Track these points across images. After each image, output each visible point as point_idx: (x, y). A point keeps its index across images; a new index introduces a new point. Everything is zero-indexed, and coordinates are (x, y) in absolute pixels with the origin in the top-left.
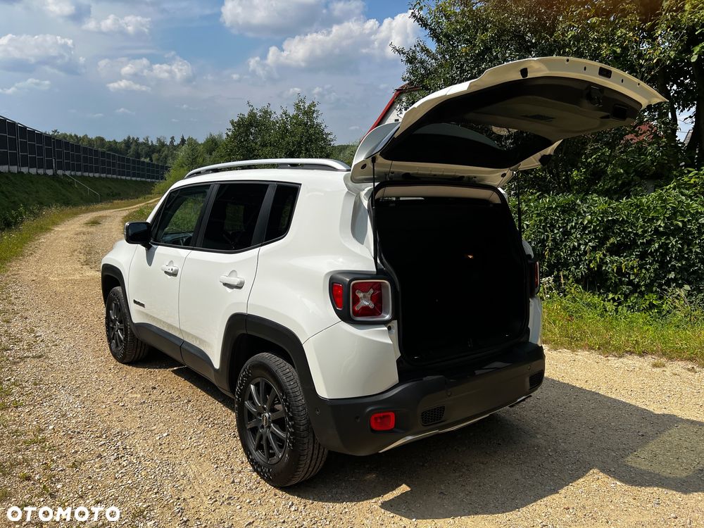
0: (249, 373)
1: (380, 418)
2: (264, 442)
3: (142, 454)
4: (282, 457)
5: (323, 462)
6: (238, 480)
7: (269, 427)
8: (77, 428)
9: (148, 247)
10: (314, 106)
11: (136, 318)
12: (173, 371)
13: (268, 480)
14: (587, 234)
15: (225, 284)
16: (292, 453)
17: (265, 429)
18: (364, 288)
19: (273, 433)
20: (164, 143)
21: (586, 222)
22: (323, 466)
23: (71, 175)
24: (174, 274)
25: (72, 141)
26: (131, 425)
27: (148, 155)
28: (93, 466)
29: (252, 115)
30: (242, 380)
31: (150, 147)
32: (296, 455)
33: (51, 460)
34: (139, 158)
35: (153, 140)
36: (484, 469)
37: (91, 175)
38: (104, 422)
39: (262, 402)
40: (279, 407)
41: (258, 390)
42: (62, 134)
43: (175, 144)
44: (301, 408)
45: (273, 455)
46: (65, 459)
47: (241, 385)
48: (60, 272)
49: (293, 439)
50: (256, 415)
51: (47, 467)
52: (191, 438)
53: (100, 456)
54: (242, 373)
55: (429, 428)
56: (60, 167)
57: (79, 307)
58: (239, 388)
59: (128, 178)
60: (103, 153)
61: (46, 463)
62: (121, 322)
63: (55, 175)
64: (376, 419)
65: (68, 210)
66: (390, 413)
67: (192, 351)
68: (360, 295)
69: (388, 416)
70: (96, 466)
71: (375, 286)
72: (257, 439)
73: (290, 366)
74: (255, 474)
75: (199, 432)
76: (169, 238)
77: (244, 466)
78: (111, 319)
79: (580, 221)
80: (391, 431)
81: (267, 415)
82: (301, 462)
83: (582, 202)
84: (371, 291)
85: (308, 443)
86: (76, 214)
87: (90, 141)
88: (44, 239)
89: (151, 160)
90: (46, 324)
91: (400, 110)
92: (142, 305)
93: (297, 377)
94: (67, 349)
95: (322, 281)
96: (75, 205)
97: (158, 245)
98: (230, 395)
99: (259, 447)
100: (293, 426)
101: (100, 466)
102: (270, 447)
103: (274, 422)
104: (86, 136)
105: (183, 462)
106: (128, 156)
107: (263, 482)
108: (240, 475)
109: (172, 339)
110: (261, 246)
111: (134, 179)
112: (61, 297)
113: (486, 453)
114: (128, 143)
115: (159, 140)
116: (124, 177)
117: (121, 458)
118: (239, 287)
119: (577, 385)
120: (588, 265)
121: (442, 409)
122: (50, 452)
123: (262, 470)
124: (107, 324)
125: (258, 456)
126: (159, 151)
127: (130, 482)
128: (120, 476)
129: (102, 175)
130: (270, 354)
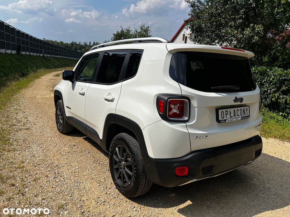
0: (116, 142)
1: (180, 169)
2: (121, 175)
3: (66, 176)
4: (130, 184)
5: (150, 188)
6: (109, 193)
7: (124, 169)
8: (39, 162)
9: (73, 82)
10: (149, 28)
11: (68, 114)
12: (84, 138)
13: (123, 194)
14: (272, 85)
15: (106, 99)
16: (134, 182)
17: (122, 170)
18: (174, 103)
19: (126, 172)
20: (87, 44)
21: (271, 79)
22: (150, 189)
23: (50, 56)
24: (83, 94)
25: (50, 43)
26: (63, 162)
27: (80, 49)
28: (43, 181)
29: (122, 31)
30: (112, 145)
31: (81, 46)
32: (137, 184)
33: (25, 177)
34: (77, 50)
35: (82, 43)
36: (229, 195)
37: (58, 57)
38: (51, 160)
39: (121, 156)
40: (129, 159)
41: (119, 151)
42: (47, 40)
43: (91, 45)
44: (140, 161)
45: (125, 182)
46: (31, 176)
47: (112, 147)
48: (41, 94)
49: (136, 176)
50: (118, 162)
51: (22, 180)
52: (89, 170)
53: (47, 176)
54: (113, 142)
55: (205, 175)
56: (45, 53)
57: (47, 109)
58: (111, 149)
59: (72, 58)
60: (62, 48)
61: (22, 178)
62: (61, 116)
63: (43, 56)
64: (178, 170)
65: (48, 70)
66: (186, 168)
67: (90, 130)
68: (173, 106)
69: (184, 169)
70: (45, 181)
71: (180, 103)
72: (118, 174)
73: (135, 140)
74: (117, 190)
75: (92, 167)
76: (82, 79)
77: (112, 185)
78: (58, 114)
79: (269, 79)
80: (185, 176)
81: (123, 163)
82: (139, 188)
83: (270, 70)
84: (178, 105)
85: (143, 178)
86: (51, 72)
87: (58, 43)
88: (37, 81)
89: (81, 51)
90: (32, 115)
91: (187, 28)
92: (70, 108)
93: (138, 146)
94: (39, 126)
95: (153, 99)
96: (51, 68)
97: (77, 81)
98: (107, 151)
99: (119, 178)
100: (136, 170)
101: (47, 181)
102: (124, 178)
103: (127, 167)
104: (56, 41)
105: (84, 182)
106: (72, 50)
107: (121, 194)
108: (110, 190)
109: (82, 124)
110: (123, 81)
111: (74, 59)
112: (40, 104)
113: (229, 187)
114: (72, 44)
115: (85, 43)
116: (70, 58)
117: (56, 178)
118: (112, 101)
119: (271, 155)
120: (271, 99)
121: (212, 167)
122: (25, 173)
123: (120, 189)
124: (56, 116)
125: (119, 182)
126: (85, 48)
127: (59, 190)
128: (55, 186)
129: (62, 57)
130: (126, 134)
